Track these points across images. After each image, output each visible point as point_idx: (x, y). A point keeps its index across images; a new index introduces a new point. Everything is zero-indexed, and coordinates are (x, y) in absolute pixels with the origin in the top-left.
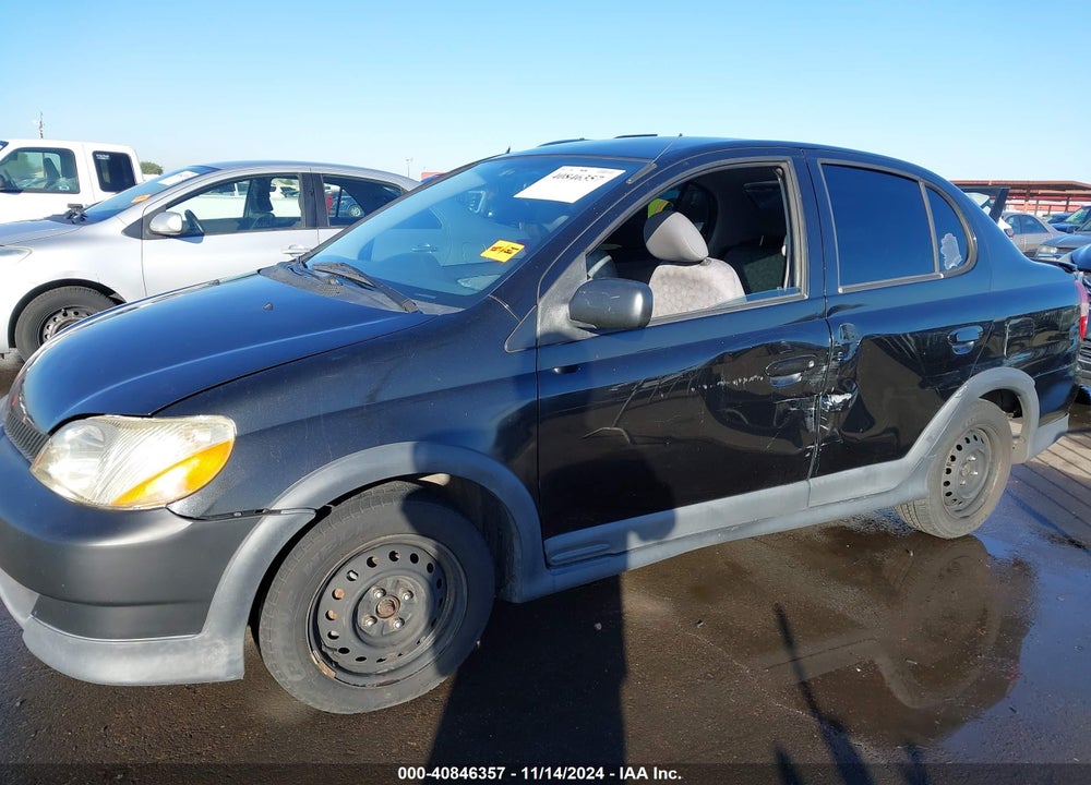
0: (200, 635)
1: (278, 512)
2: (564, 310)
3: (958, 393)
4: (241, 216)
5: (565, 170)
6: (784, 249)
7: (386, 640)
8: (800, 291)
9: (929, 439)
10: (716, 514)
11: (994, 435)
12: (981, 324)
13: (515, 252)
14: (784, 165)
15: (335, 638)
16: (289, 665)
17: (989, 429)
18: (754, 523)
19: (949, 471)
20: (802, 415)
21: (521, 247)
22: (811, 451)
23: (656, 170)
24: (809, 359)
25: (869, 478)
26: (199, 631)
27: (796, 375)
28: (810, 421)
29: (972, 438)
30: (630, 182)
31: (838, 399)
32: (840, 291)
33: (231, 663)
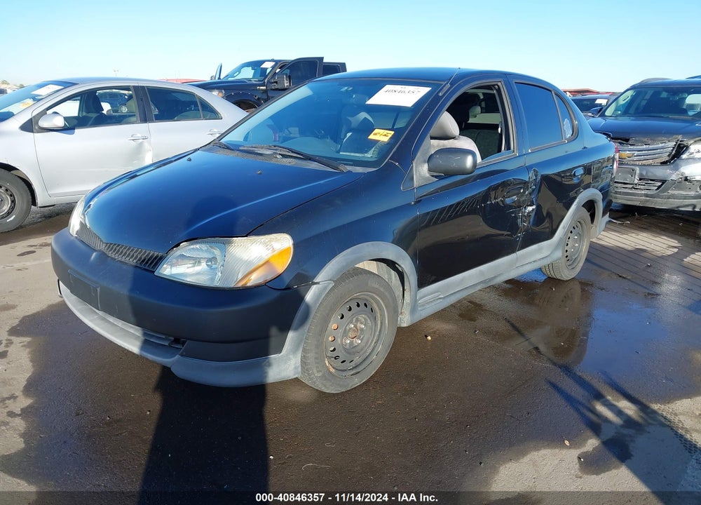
0: (281, 354)
1: (318, 283)
2: (426, 167)
3: (575, 203)
4: (77, 115)
5: (388, 87)
6: (499, 130)
7: (354, 350)
8: (514, 151)
9: (564, 228)
10: (482, 273)
11: (584, 225)
12: (583, 166)
13: (390, 136)
14: (499, 84)
15: (334, 349)
16: (317, 367)
17: (582, 222)
18: (495, 277)
19: (567, 245)
20: (516, 218)
21: (393, 133)
22: (519, 237)
23: (450, 88)
24: (521, 188)
25: (540, 250)
26: (280, 352)
27: (514, 197)
28: (519, 220)
29: (576, 227)
30: (440, 94)
31: (530, 209)
32: (530, 151)
33: (296, 368)
